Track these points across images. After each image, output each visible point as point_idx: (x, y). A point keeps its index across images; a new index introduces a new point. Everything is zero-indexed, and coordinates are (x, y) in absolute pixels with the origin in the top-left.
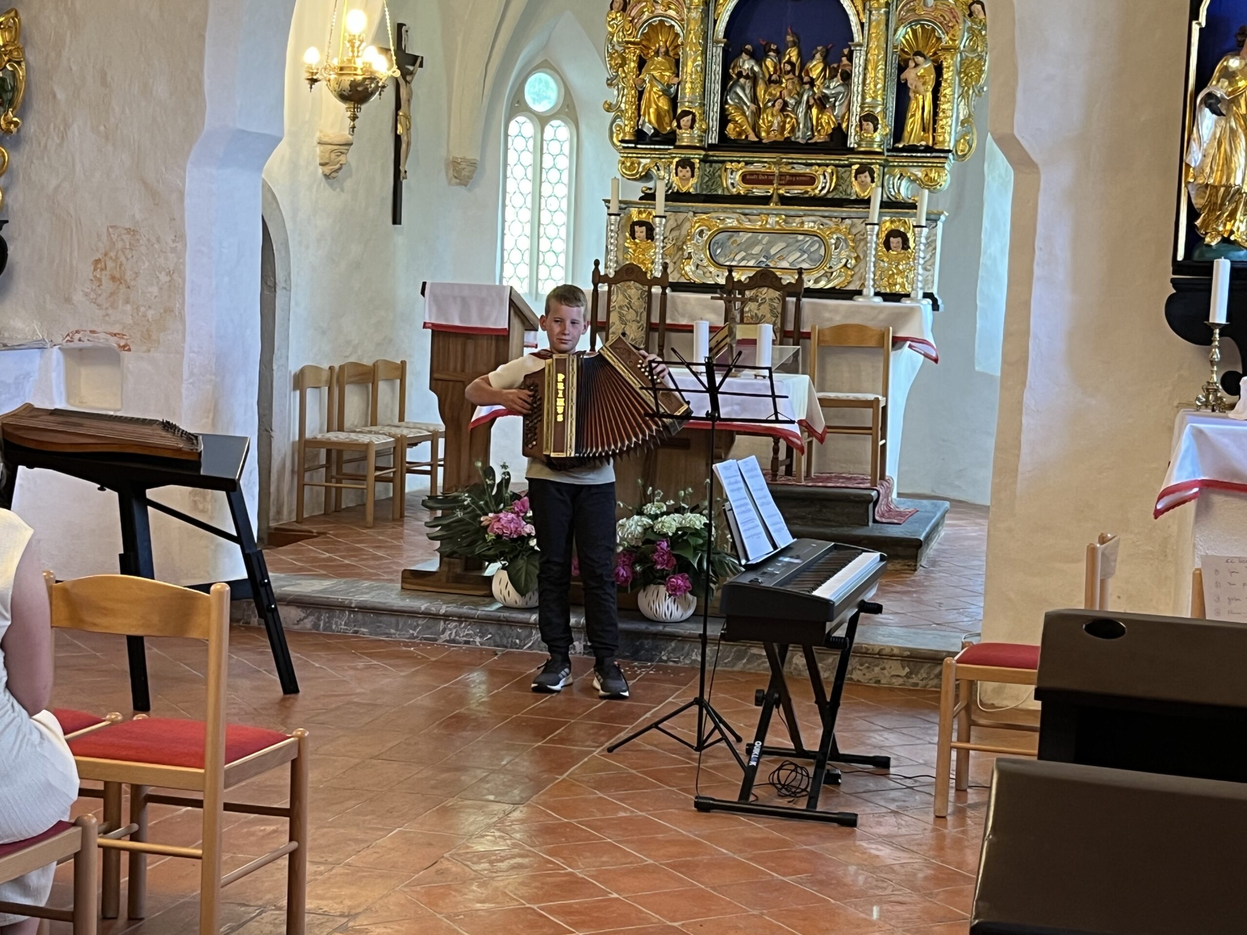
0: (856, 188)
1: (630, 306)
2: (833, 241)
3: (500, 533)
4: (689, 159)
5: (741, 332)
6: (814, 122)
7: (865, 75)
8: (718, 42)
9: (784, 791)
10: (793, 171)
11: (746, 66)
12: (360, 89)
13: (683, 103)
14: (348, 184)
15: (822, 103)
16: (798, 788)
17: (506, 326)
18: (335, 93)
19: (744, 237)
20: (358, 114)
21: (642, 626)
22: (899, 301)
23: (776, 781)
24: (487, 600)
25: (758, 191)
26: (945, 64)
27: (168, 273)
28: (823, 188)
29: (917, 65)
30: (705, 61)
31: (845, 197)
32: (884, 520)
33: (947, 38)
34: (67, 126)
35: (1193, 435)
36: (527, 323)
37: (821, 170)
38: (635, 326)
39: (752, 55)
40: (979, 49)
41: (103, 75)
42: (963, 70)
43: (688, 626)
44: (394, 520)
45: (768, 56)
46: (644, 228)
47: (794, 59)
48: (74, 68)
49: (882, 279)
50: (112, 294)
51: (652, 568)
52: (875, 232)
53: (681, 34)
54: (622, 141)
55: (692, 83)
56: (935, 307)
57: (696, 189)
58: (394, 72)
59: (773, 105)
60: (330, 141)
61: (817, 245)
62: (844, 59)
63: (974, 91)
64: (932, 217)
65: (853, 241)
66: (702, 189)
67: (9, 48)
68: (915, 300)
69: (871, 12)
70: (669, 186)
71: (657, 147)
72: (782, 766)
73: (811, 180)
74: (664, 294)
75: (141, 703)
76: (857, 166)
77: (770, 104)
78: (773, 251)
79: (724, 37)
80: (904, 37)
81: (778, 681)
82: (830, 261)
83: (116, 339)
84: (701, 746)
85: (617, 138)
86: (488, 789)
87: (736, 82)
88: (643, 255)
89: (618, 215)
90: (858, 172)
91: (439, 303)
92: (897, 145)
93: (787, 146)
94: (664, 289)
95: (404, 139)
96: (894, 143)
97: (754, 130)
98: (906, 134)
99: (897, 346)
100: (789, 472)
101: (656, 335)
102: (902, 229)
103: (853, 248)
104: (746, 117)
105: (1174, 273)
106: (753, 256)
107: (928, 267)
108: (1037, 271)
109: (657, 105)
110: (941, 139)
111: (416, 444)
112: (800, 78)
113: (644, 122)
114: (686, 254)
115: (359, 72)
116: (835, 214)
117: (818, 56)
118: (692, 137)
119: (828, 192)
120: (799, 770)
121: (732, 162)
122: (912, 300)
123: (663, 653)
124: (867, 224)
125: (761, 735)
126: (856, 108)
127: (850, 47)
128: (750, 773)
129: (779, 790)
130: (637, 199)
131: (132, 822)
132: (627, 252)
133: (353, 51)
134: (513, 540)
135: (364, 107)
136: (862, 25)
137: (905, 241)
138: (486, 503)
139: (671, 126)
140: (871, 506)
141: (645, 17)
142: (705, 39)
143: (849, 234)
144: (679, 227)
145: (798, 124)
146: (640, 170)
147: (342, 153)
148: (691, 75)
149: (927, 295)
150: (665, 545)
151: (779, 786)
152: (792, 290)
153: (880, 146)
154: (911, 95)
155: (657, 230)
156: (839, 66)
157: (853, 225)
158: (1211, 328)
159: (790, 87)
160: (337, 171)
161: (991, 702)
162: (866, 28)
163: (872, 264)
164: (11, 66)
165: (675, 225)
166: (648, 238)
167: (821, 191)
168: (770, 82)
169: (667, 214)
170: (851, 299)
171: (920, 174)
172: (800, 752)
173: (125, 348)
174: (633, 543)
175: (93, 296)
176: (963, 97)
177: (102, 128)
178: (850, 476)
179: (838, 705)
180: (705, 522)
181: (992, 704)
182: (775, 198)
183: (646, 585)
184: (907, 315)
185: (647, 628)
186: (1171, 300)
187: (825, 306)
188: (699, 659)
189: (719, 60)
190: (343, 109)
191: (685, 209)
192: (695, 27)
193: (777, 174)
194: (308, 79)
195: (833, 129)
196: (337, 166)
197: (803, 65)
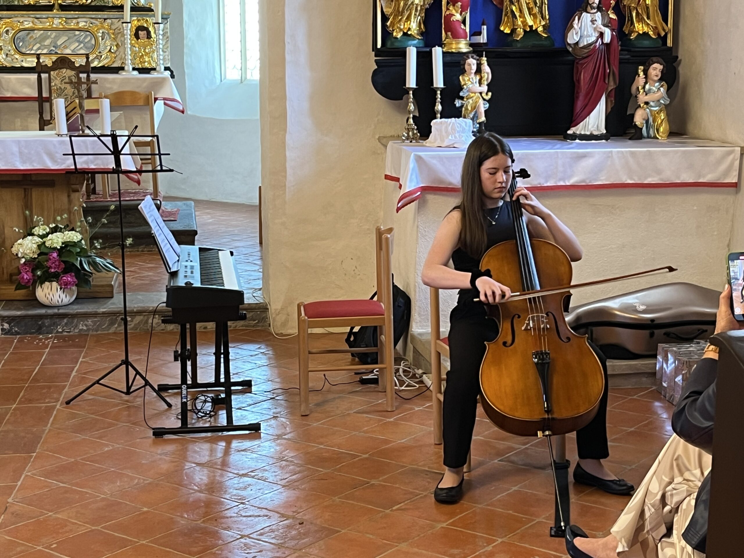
2: (100, 35)
5: (88, 105)
19: (38, 34)
21: (42, 311)
22: (149, 73)
31: (103, 4)
32: (165, 219)
35: (415, 160)
43: (75, 307)
49: (135, 59)
51: (47, 271)
52: (129, 28)
56: (173, 75)
61: (89, 38)
64: (165, 16)
65: (113, 34)
68: (160, 72)
78: (59, 43)
82: (99, 48)
84: (128, 391)
100: (94, 192)
102: (145, 25)
103: (114, 39)
105: (376, 56)
106: (45, 47)
107: (165, 50)
108: (288, 57)
116: (100, 16)
119: (92, 1)
122: (158, 72)
123: (59, 327)
124: (123, 23)
137: (149, 33)
143: (110, 29)
149: (166, 69)
150: (55, 255)
152: (83, 70)
157: (112, 24)
158: (407, 91)
161: (280, 332)
163: (129, 49)
167: (87, 0)
170: (117, 73)
174: (31, 255)
178: (134, 191)
180: (80, 237)
181: (281, 333)
182: (56, 6)
183: (42, 283)
184: (160, 83)
185: (46, 312)
186: (375, 72)
187: (105, 79)
188: (85, 328)
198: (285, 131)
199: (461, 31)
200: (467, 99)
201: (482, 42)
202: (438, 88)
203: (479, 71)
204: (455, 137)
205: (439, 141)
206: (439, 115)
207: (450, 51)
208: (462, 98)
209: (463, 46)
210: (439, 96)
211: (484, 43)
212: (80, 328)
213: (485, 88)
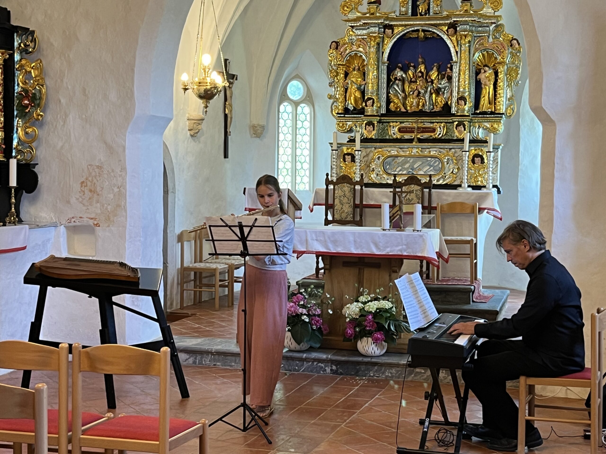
0: (457, 134)
1: (345, 196)
2: (446, 160)
4: (371, 122)
5: (405, 208)
6: (434, 101)
7: (459, 77)
8: (384, 63)
9: (441, 443)
10: (424, 126)
11: (399, 74)
12: (209, 92)
13: (368, 94)
14: (202, 139)
15: (438, 91)
16: (448, 442)
18: (197, 95)
19: (400, 159)
20: (208, 105)
21: (360, 359)
22: (480, 189)
23: (437, 438)
25: (407, 136)
26: (499, 71)
27: (118, 188)
28: (440, 134)
29: (485, 72)
30: (378, 72)
31: (451, 138)
32: (478, 301)
33: (500, 58)
34: (66, 115)
36: (296, 207)
37: (438, 125)
38: (347, 206)
39: (402, 69)
40: (516, 62)
41: (84, 90)
42: (508, 73)
43: (383, 358)
44: (228, 307)
45: (409, 69)
46: (350, 157)
47: (423, 70)
48: (69, 87)
49: (471, 179)
50: (90, 199)
51: (364, 328)
52: (467, 155)
53: (366, 60)
54: (338, 114)
55: (372, 83)
56: (499, 192)
57: (375, 136)
58: (226, 84)
59: (413, 93)
60: (193, 118)
61: (438, 163)
62: (448, 69)
63: (514, 83)
64: (496, 147)
65: (456, 160)
66: (379, 136)
67: (38, 78)
68: (488, 189)
69: (461, 46)
70: (362, 135)
71: (355, 116)
72: (440, 430)
73: (433, 130)
74: (362, 189)
75: (112, 405)
76: (457, 123)
77: (411, 93)
78: (415, 166)
79: (387, 61)
80: (478, 58)
81: (436, 386)
82: (444, 170)
83: (92, 221)
85: (335, 112)
86: (290, 446)
87: (394, 83)
88: (350, 170)
89: (337, 150)
90: (457, 126)
91: (252, 198)
92: (476, 111)
93: (420, 114)
94: (362, 187)
95: (229, 116)
96: (475, 110)
97: (404, 106)
98: (481, 106)
99: (480, 212)
100: (428, 277)
101: (358, 210)
102: (481, 154)
103: (456, 163)
104: (400, 100)
106: (405, 169)
107: (494, 172)
108: (556, 175)
109: (355, 95)
110: (499, 108)
111: (238, 268)
112: (426, 80)
113: (348, 103)
114: (371, 169)
115: (208, 84)
116: (446, 147)
117: (435, 68)
118: (373, 111)
119: (442, 136)
120: (448, 432)
121: (393, 122)
122: (487, 189)
123: (371, 372)
124: (463, 152)
125: (429, 415)
126: (455, 94)
127: (451, 63)
128: (424, 435)
129: (439, 443)
130: (346, 142)
132: (342, 169)
133: (205, 74)
134: (293, 316)
135: (211, 101)
136: (457, 52)
137: (482, 159)
139: (362, 105)
140: (471, 294)
141: (347, 52)
142: (378, 62)
143: (454, 156)
144: (367, 155)
145: (426, 102)
146: (347, 127)
147: (199, 124)
148: (372, 80)
149: (494, 186)
150: (370, 317)
151: (438, 441)
152: (426, 185)
153: (468, 112)
154: (483, 86)
155: (357, 157)
156: (445, 73)
157: (455, 152)
159: (421, 84)
160: (197, 133)
162: (459, 54)
163: (466, 172)
164: (39, 87)
165: (365, 154)
166: (352, 161)
167: (438, 135)
168: (411, 82)
169: (361, 149)
170: (456, 189)
171: (488, 126)
172: (447, 423)
173: (97, 225)
174: (354, 316)
175: (80, 200)
176: (509, 87)
177: (84, 116)
178: (459, 279)
179: (468, 399)
180: (391, 305)
182: (416, 140)
183: (361, 337)
184: (485, 197)
185: (362, 360)
187: (443, 193)
188: (390, 375)
189: (385, 72)
190: (200, 103)
191: (370, 146)
192: (373, 56)
193: (416, 128)
194: (183, 89)
195: (444, 104)
196: (197, 131)
197: (427, 73)
198: (552, 232)
212: (387, 374)
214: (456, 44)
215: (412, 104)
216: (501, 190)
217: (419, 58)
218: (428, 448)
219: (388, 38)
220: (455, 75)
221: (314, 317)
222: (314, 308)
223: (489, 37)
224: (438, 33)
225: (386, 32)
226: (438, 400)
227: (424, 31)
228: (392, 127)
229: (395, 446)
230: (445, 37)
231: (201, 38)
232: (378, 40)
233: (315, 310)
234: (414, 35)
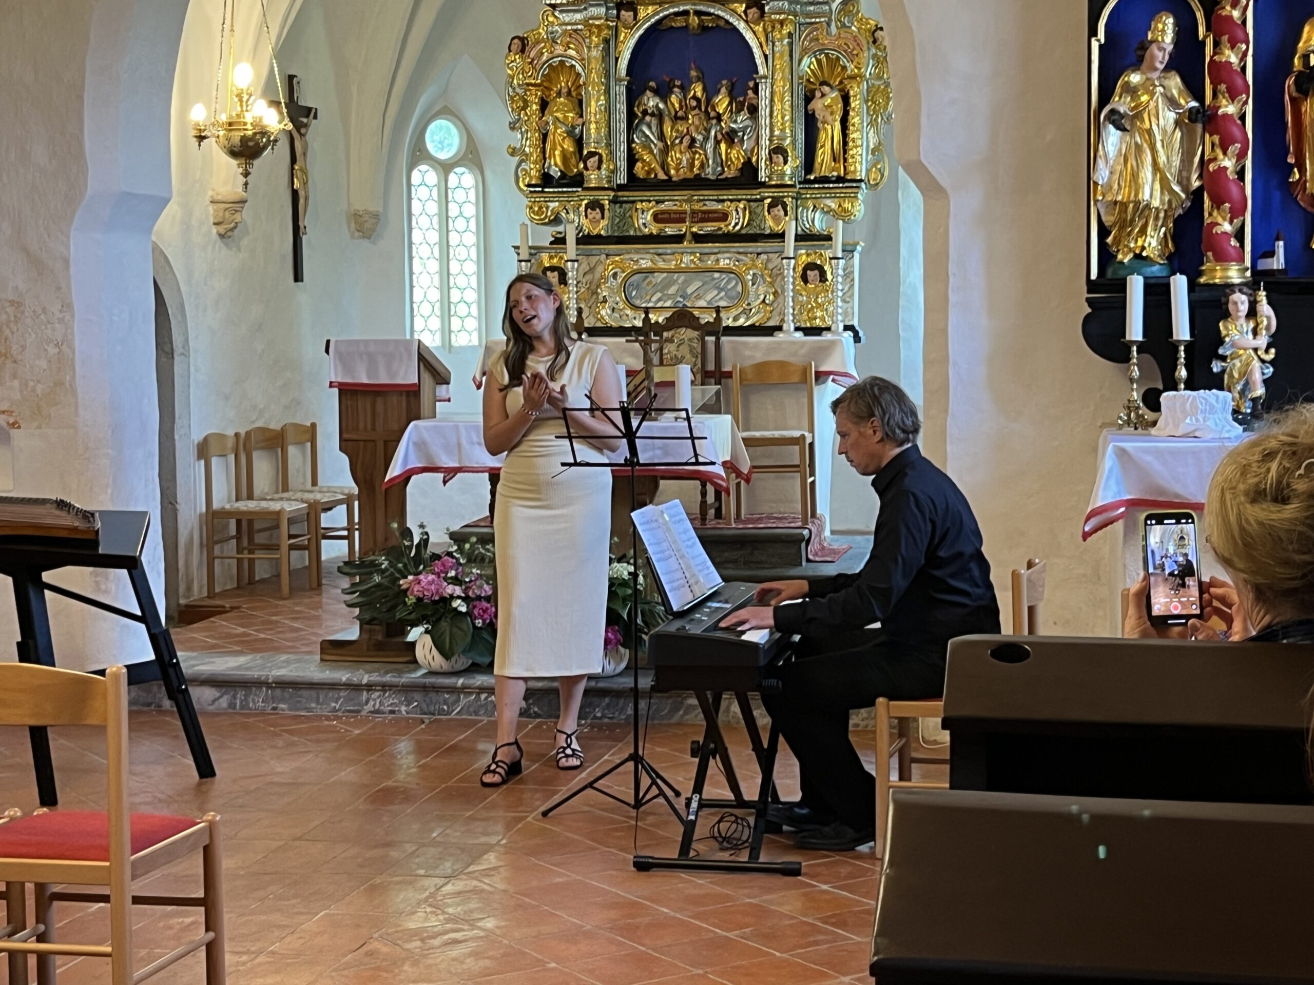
0: (770, 222)
2: (750, 277)
3: (421, 596)
4: (598, 201)
5: (658, 375)
6: (724, 157)
7: (772, 107)
8: (621, 80)
9: (725, 844)
10: (705, 208)
11: (651, 104)
12: (251, 144)
13: (589, 144)
14: (245, 242)
15: (731, 137)
16: (739, 839)
17: (416, 381)
18: (225, 150)
19: (659, 277)
20: (251, 170)
22: (819, 334)
23: (716, 834)
24: (412, 666)
25: (670, 230)
26: (852, 93)
27: (57, 345)
28: (737, 224)
29: (823, 95)
30: (608, 100)
31: (759, 232)
32: (817, 559)
33: (852, 66)
35: (1117, 455)
36: (438, 377)
37: (733, 205)
39: (657, 92)
40: (885, 76)
42: (870, 97)
44: (311, 589)
45: (672, 92)
46: (556, 274)
47: (699, 94)
49: (802, 314)
52: (792, 266)
53: (583, 74)
54: (529, 186)
55: (596, 123)
56: (857, 339)
58: (285, 125)
59: (681, 142)
60: (223, 199)
61: (734, 283)
62: (750, 92)
63: (882, 119)
64: (849, 248)
65: (770, 276)
68: (836, 333)
69: (773, 43)
70: (580, 229)
71: (565, 189)
72: (722, 818)
73: (724, 217)
75: (48, 797)
76: (769, 200)
77: (677, 141)
78: (689, 291)
79: (627, 75)
80: (809, 67)
81: (713, 732)
82: (748, 297)
83: (4, 416)
84: (638, 803)
85: (523, 183)
86: (418, 864)
87: (642, 121)
89: (529, 261)
90: (771, 206)
91: (344, 360)
92: (808, 177)
93: (697, 183)
95: (302, 194)
96: (806, 175)
97: (663, 168)
98: (817, 166)
99: (821, 380)
100: (718, 515)
102: (819, 262)
103: (770, 283)
104: (655, 156)
105: (1089, 292)
106: (669, 297)
107: (848, 299)
108: (952, 297)
110: (852, 168)
111: (330, 509)
113: (550, 165)
114: (601, 298)
115: (249, 126)
116: (750, 250)
117: (723, 90)
118: (600, 178)
119: (742, 227)
120: (740, 821)
121: (642, 201)
122: (833, 332)
123: (596, 709)
124: (783, 259)
125: (698, 788)
126: (765, 142)
127: (755, 79)
128: (689, 827)
129: (720, 843)
130: (547, 244)
131: (37, 922)
133: (241, 106)
134: (435, 602)
135: (256, 162)
136: (766, 57)
137: (823, 274)
138: (405, 566)
139: (577, 167)
140: (803, 545)
141: (544, 58)
142: (608, 77)
143: (765, 269)
144: (592, 270)
145: (708, 160)
146: (549, 214)
147: (236, 211)
148: (595, 115)
149: (847, 328)
151: (720, 839)
152: (710, 329)
153: (791, 179)
154: (820, 125)
155: (570, 274)
156: (745, 100)
157: (768, 260)
158: (1128, 346)
159: (697, 122)
160: (232, 230)
161: (933, 738)
162: (770, 60)
163: (790, 299)
165: (588, 268)
166: (560, 283)
167: (734, 227)
168: (676, 118)
169: (580, 258)
170: (771, 335)
171: (833, 205)
172: (740, 802)
173: (15, 425)
176: (872, 126)
179: (776, 751)
181: (935, 741)
182: (688, 236)
184: (828, 349)
186: (1087, 320)
187: (745, 344)
189: (623, 98)
190: (233, 165)
191: (598, 252)
192: (596, 66)
193: (689, 212)
194: (196, 137)
195: (743, 164)
196: (233, 225)
197: (708, 100)
199: (1232, 251)
200: (1232, 359)
201: (1275, 267)
202: (1179, 341)
203: (1252, 313)
204: (1197, 420)
205: (1171, 426)
206: (1182, 386)
207: (1211, 282)
208: (1223, 358)
209: (1234, 275)
210: (1182, 354)
211: (1278, 270)
213: (1262, 341)
214: (763, 40)
215: (680, 163)
216: (861, 334)
217: (690, 69)
218: (698, 855)
219: (626, 28)
220: (763, 104)
221: (477, 603)
222: (478, 583)
223: (829, 24)
224: (727, 17)
225: (621, 17)
226: (718, 756)
227: (698, 13)
228: (640, 212)
229: (630, 853)
230: (741, 26)
231: (232, 30)
232: (605, 33)
233: (481, 587)
234: (679, 23)
